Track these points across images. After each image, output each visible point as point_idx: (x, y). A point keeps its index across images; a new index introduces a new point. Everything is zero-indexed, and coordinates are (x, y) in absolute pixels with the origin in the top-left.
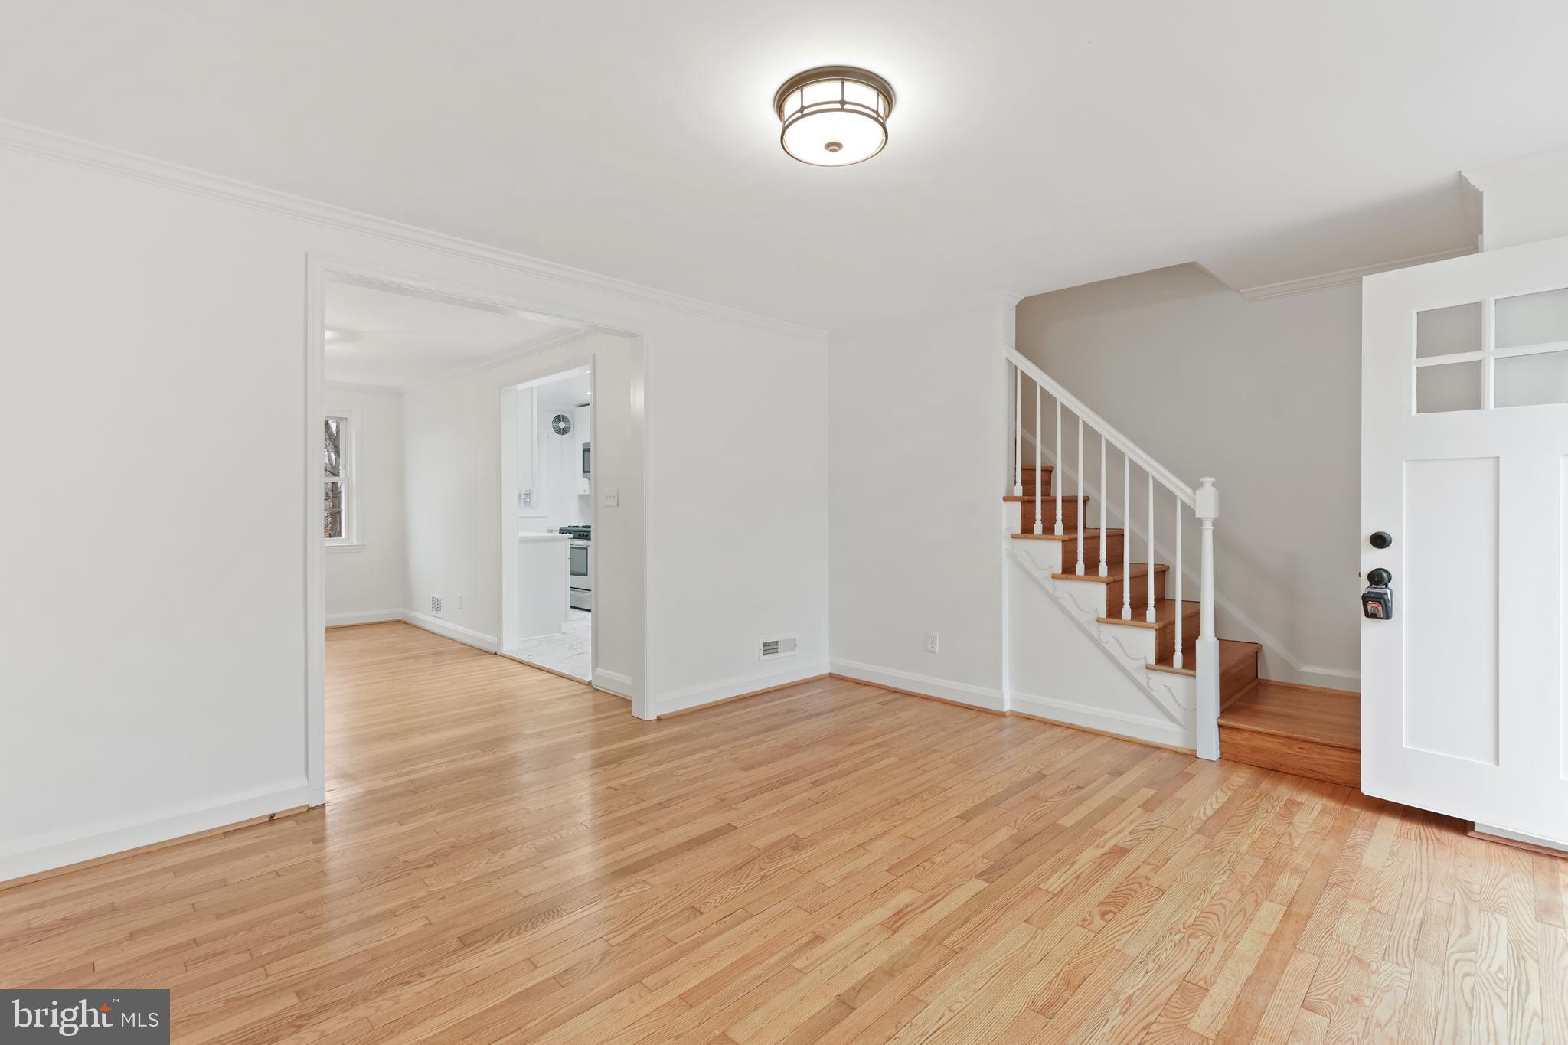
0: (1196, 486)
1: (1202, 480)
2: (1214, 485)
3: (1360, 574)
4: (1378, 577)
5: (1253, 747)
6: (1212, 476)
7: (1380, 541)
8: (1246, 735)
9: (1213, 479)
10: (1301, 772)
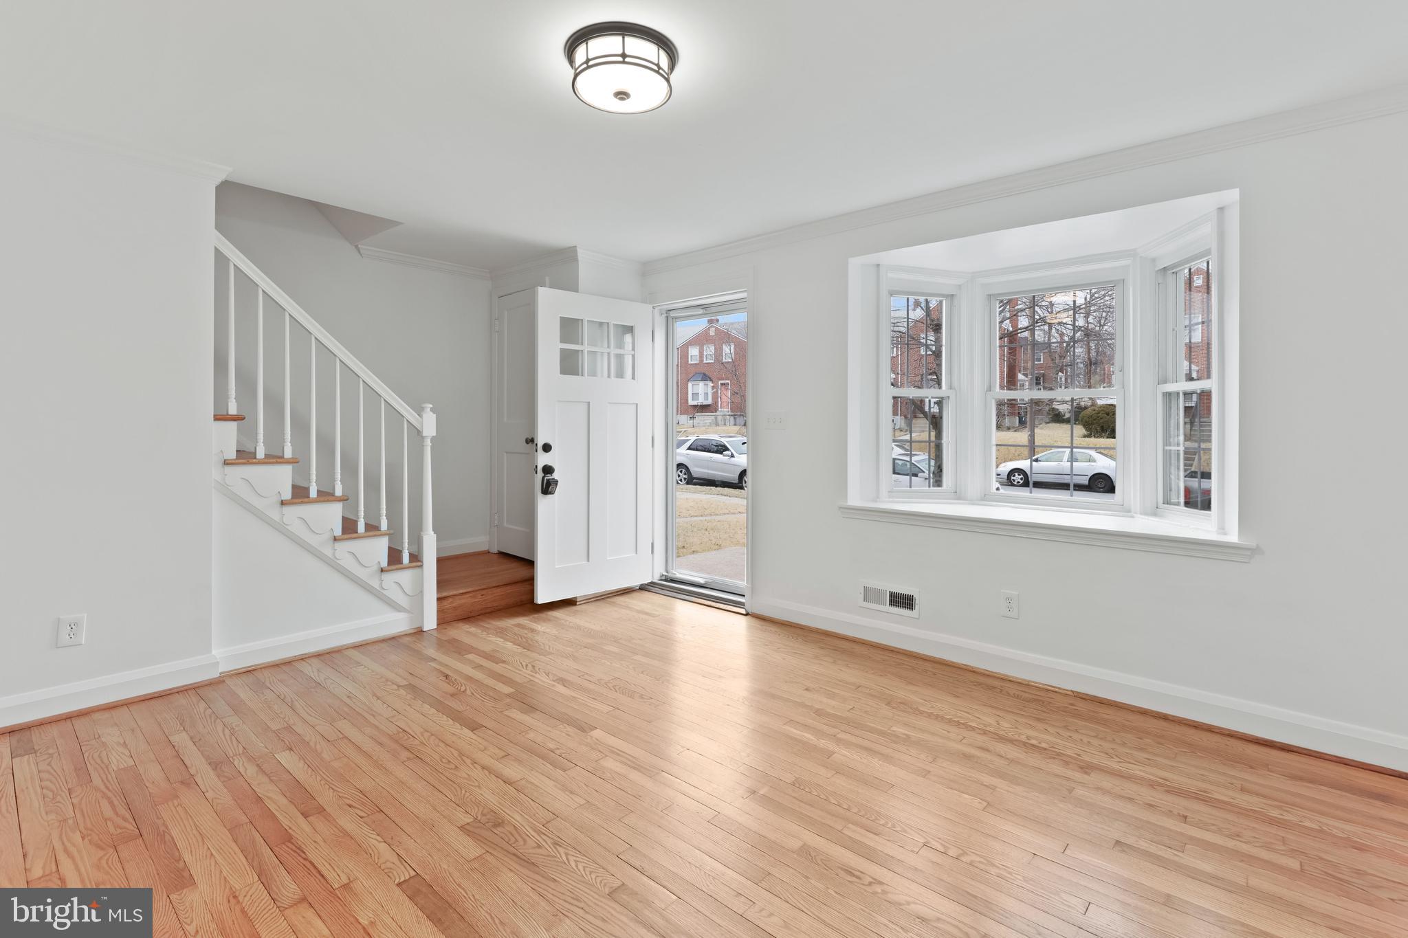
0: (420, 411)
1: (424, 405)
2: (432, 410)
3: (536, 466)
4: (548, 470)
5: (454, 607)
6: (431, 403)
7: (547, 448)
8: (451, 600)
9: (431, 406)
10: (481, 612)
